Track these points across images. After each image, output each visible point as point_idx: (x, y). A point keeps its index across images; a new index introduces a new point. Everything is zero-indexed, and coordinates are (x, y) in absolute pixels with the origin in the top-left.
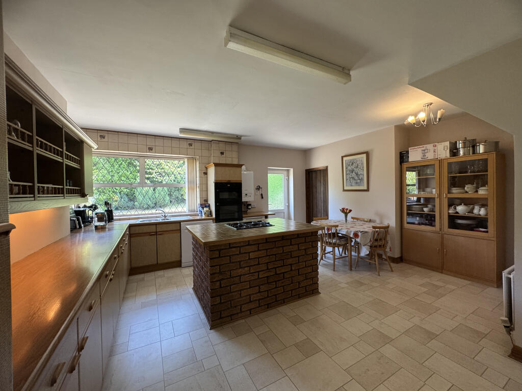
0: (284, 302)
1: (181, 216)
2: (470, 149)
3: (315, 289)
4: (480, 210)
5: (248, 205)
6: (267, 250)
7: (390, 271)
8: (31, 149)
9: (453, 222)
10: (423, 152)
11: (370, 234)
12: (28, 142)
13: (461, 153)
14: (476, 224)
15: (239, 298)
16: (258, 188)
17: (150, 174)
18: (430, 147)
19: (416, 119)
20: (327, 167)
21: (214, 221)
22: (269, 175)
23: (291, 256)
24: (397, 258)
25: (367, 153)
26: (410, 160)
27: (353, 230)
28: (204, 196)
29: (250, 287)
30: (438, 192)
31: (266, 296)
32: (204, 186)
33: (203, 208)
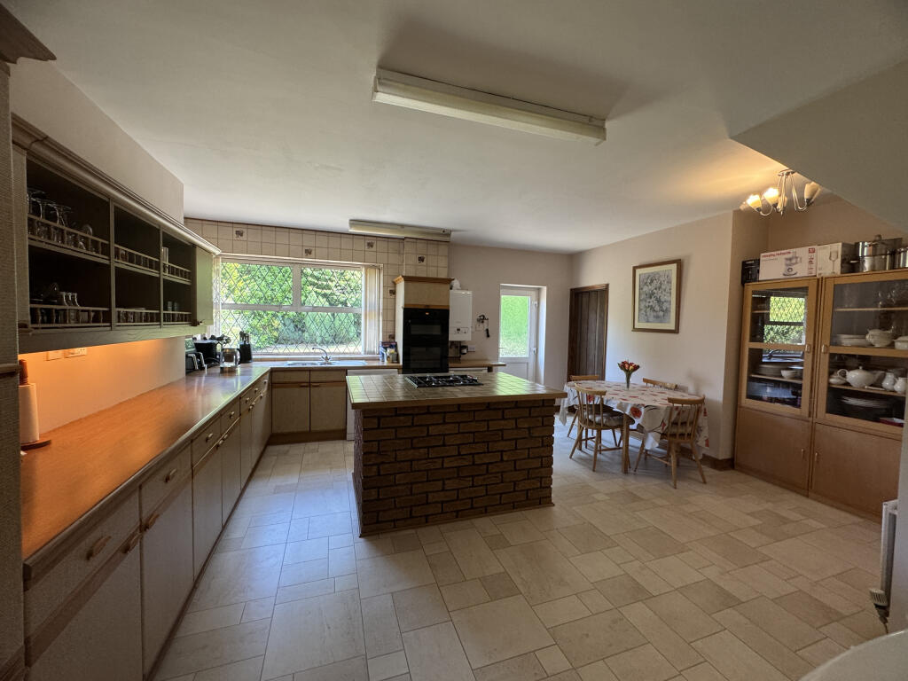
0: (485, 511)
1: (352, 359)
2: (886, 258)
3: (546, 497)
4: (895, 382)
5: (460, 346)
6: (459, 423)
7: (700, 482)
8: (107, 262)
9: (838, 400)
10: (788, 262)
11: (662, 412)
12: (102, 254)
13: (867, 265)
14: (886, 409)
15: (407, 495)
16: (482, 319)
17: (328, 287)
18: (802, 252)
19: (762, 201)
20: (607, 285)
21: (401, 371)
22: (502, 297)
23: (502, 437)
24: (722, 461)
25: (679, 263)
26: (762, 277)
27: (632, 402)
28: (390, 329)
29: (427, 481)
30: (811, 343)
31: (455, 498)
32: (390, 313)
33: (386, 348)
